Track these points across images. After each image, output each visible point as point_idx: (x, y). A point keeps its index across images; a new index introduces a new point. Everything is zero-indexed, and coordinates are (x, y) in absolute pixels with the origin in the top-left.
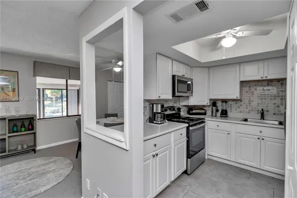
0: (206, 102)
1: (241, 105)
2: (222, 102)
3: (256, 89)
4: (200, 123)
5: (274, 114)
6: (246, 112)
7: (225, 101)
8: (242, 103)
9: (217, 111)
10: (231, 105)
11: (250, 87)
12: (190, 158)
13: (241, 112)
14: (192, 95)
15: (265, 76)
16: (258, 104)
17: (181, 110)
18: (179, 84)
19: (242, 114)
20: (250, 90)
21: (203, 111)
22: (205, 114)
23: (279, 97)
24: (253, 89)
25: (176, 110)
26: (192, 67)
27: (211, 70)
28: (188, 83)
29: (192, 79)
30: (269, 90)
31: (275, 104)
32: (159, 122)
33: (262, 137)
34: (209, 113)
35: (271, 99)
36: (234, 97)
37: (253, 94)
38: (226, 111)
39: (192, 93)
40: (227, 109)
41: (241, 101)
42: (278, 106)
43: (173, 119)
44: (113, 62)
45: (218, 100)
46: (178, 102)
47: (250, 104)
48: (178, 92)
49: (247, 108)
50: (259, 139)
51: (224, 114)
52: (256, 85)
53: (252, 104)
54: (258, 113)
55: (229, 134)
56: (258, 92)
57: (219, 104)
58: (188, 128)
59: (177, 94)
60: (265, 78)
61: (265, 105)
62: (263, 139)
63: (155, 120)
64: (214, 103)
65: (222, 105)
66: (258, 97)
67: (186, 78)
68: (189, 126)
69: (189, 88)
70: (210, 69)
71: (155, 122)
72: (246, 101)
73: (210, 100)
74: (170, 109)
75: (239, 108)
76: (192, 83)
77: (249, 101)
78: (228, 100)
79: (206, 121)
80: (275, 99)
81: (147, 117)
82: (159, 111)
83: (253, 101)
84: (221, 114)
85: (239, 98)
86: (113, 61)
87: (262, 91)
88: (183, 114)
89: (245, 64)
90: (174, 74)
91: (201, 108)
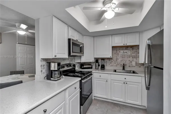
0: (92, 60)
1: (112, 62)
2: (102, 60)
3: (120, 52)
4: (89, 76)
5: (129, 66)
6: (115, 66)
7: (103, 59)
8: (112, 60)
9: (99, 65)
10: (107, 61)
11: (117, 50)
12: (82, 105)
13: (112, 66)
14: (83, 55)
15: (125, 44)
16: (121, 60)
17: (76, 66)
18: (73, 46)
19: (113, 67)
20: (117, 52)
21: (90, 66)
22: (92, 68)
23: (131, 56)
24: (118, 52)
25: (72, 66)
26: (83, 35)
27: (95, 39)
28: (81, 46)
29: (83, 44)
30: (126, 52)
31: (129, 60)
32: (56, 79)
33: (126, 82)
34: (94, 67)
35: (128, 58)
36: (109, 57)
37: (118, 55)
38: (104, 65)
39: (83, 53)
40: (104, 64)
41: (112, 59)
42: (131, 62)
43: (69, 74)
44: (17, 26)
45: (99, 58)
46: (73, 60)
47: (117, 60)
48: (73, 52)
49: (115, 63)
50: (124, 83)
51: (103, 67)
52: (120, 49)
53: (118, 61)
54: (121, 66)
55: (107, 81)
56: (121, 53)
57: (100, 61)
58: (81, 81)
59: (72, 54)
60: (125, 45)
61: (125, 61)
62: (127, 83)
63: (52, 77)
64: (97, 60)
65: (102, 62)
66: (121, 56)
67: (79, 42)
68: (82, 79)
69: (81, 50)
70: (95, 37)
71: (52, 79)
72: (115, 59)
73: (95, 58)
74: (67, 66)
75: (111, 63)
76: (83, 46)
77: (116, 59)
78: (105, 58)
79: (92, 73)
80: (130, 58)
81: (45, 75)
82: (56, 69)
83: (118, 59)
84: (101, 68)
85: (111, 57)
86: (17, 24)
87: (123, 53)
88: (77, 68)
89: (115, 35)
90: (69, 38)
91: (89, 64)
